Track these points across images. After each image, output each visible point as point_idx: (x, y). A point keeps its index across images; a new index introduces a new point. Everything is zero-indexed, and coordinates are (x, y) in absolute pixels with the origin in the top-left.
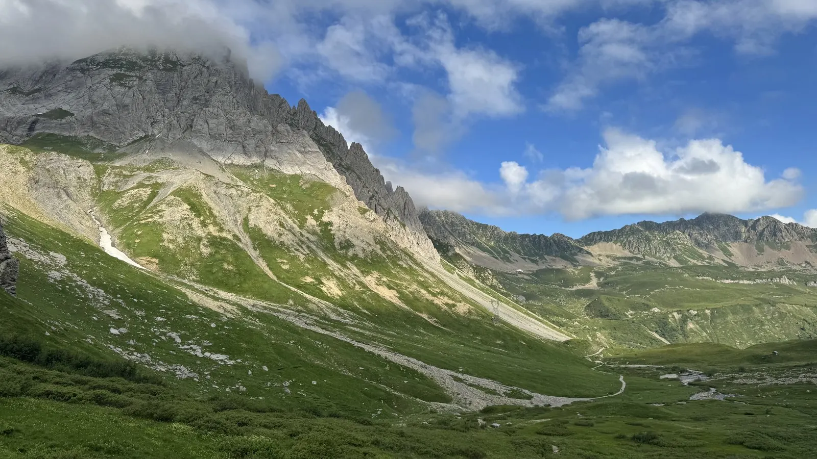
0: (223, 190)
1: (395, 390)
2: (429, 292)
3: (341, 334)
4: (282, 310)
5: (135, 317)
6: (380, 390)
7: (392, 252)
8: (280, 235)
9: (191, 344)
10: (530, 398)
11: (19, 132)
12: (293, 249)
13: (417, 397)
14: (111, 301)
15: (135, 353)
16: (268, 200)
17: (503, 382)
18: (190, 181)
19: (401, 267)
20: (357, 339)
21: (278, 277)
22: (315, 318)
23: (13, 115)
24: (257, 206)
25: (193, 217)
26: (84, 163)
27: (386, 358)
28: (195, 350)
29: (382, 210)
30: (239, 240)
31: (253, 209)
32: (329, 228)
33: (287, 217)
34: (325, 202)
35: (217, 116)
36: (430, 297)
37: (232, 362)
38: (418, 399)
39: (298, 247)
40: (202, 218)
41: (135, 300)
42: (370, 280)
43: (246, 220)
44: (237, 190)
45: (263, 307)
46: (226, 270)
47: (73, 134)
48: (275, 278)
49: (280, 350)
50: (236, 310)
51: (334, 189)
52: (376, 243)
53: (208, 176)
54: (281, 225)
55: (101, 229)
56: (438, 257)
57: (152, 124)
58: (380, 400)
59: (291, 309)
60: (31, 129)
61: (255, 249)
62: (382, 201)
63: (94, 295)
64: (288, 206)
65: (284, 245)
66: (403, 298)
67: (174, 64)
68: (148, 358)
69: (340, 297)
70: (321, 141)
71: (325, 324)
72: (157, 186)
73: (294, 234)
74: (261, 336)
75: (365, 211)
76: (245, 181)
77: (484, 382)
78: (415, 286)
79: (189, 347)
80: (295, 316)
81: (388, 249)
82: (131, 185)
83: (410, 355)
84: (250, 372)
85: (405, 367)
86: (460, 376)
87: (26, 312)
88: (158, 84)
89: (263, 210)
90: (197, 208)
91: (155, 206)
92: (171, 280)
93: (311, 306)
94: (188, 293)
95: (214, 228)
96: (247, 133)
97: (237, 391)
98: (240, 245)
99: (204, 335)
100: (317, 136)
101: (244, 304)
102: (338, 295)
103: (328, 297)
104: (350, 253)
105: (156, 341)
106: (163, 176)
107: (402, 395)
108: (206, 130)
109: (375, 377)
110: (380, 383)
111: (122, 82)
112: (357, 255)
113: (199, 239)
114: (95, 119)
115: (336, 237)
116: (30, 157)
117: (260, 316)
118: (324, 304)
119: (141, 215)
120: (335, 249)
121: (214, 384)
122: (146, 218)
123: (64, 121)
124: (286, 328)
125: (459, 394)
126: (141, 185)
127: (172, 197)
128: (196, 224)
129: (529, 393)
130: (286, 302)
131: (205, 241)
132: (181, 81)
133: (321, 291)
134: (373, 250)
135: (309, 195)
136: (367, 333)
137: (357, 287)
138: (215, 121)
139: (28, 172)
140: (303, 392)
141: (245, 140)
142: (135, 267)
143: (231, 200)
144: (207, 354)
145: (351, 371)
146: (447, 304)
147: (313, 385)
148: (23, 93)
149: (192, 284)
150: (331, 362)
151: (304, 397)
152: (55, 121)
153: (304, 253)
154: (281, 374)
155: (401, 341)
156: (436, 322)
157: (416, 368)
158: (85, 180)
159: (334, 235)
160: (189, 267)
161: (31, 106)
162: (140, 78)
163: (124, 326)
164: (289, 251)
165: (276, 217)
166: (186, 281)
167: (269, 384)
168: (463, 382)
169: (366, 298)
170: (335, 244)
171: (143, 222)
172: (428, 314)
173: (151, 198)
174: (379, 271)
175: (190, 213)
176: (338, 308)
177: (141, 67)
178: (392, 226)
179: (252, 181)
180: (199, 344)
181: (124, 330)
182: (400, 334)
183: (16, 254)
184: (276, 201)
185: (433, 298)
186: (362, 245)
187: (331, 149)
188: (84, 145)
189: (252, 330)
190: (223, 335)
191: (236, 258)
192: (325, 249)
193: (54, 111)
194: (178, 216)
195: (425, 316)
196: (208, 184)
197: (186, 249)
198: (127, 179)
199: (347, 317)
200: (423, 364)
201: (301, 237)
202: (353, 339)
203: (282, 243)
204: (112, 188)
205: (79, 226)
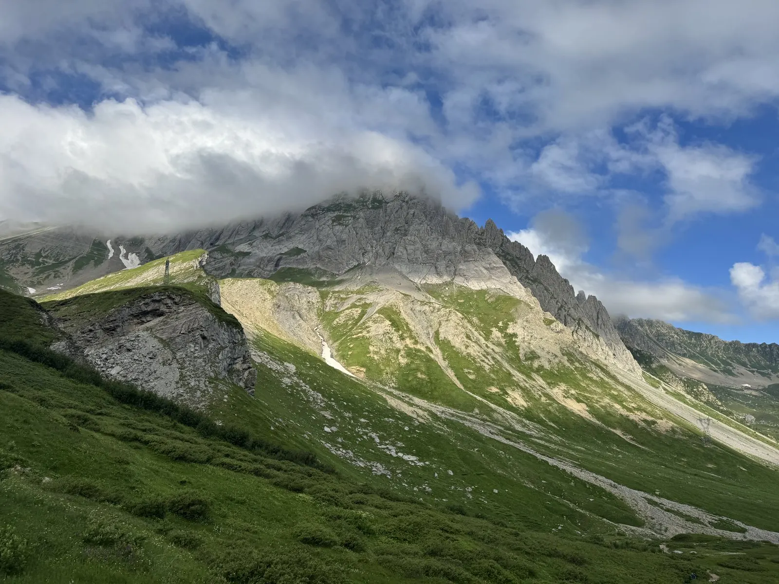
0: (418, 307)
1: (580, 507)
2: (624, 407)
3: (525, 446)
4: (468, 418)
5: (343, 418)
6: (563, 505)
7: (581, 364)
8: (467, 347)
9: (388, 444)
10: (743, 531)
11: (269, 268)
12: (479, 360)
13: (603, 517)
14: (326, 403)
15: (341, 449)
16: (456, 315)
17: (709, 511)
18: (391, 301)
19: (591, 379)
20: (542, 452)
21: (465, 387)
22: (499, 427)
23: (265, 255)
24: (447, 320)
25: (393, 331)
26: (313, 290)
27: (572, 473)
28: (390, 450)
29: (572, 320)
30: (431, 351)
31: (443, 323)
32: (514, 339)
33: (473, 330)
34: (510, 314)
35: (414, 243)
36: (625, 413)
37: (421, 464)
38: (605, 519)
39: (483, 358)
40: (400, 332)
41: (345, 403)
42: (557, 392)
43: (437, 333)
44: (430, 307)
45: (451, 414)
46: (419, 378)
47: (305, 267)
49: (466, 457)
50: (427, 416)
51: (519, 301)
52: (563, 354)
53: (405, 295)
54: (468, 337)
55: (324, 343)
56: (639, 370)
57: (363, 254)
58: (562, 516)
59: (477, 418)
60: (277, 265)
61: (444, 359)
62: (572, 311)
63: (314, 398)
64: (475, 319)
65: (471, 356)
66: (593, 411)
67: (380, 202)
68: (351, 454)
69: (525, 408)
70: (508, 256)
71: (510, 434)
72: (366, 306)
73: (479, 345)
74: (448, 442)
75: (551, 322)
76: (437, 298)
77: (686, 509)
78: (607, 400)
79: (386, 447)
80: (480, 424)
81: (577, 361)
82: (346, 306)
83: (598, 472)
84: (436, 475)
85: (592, 485)
86: (655, 499)
87: (259, 410)
88: (367, 221)
90: (397, 324)
91: (364, 323)
92: (375, 387)
93: (495, 415)
94: (387, 399)
95: (410, 341)
96: (439, 255)
97: (423, 491)
98: (432, 356)
99: (398, 437)
100: (503, 251)
101: (434, 410)
102: (523, 406)
103: (513, 407)
104: (536, 364)
105: (360, 440)
106: (371, 298)
107: (587, 513)
108: (405, 256)
109: (558, 491)
110: (564, 499)
111: (340, 222)
112: (543, 367)
113: (398, 351)
114: (321, 253)
115: (521, 348)
116: (274, 287)
117: (448, 423)
118: (509, 414)
119: (354, 331)
120: (520, 360)
121: (404, 482)
122: (357, 334)
123: (299, 257)
124: (470, 435)
125: (653, 519)
126: (354, 306)
127: (377, 315)
128: (395, 337)
129: (743, 526)
130: (472, 411)
131: (402, 353)
132: (386, 216)
133: (506, 401)
134: (560, 361)
135: (494, 309)
136: (553, 446)
137: (543, 399)
138: (412, 247)
139: (273, 299)
140: (484, 499)
141: (437, 261)
142: (347, 375)
143: (424, 316)
144: (400, 454)
145: (533, 483)
146: (645, 421)
147: (494, 493)
148: (272, 238)
149: (392, 390)
150: (514, 472)
151: (485, 504)
152: (294, 257)
153: (490, 363)
154: (464, 479)
155: (590, 457)
156: (631, 439)
157: (604, 486)
158: (313, 303)
159: (518, 346)
160: (389, 376)
161: (277, 247)
162: (354, 217)
163: (335, 426)
164: (475, 362)
165: (463, 330)
166: (387, 388)
167: (453, 487)
168: (659, 506)
169: (552, 410)
170: (520, 355)
171: (355, 336)
172: (622, 431)
173: (361, 317)
174: (566, 382)
175: (391, 328)
176: (524, 420)
177: (355, 208)
178: (583, 337)
179: (442, 298)
180: (394, 444)
181: (334, 429)
182: (589, 450)
183: (261, 364)
184: (463, 315)
185: (628, 413)
186: (548, 356)
187: (516, 263)
188: (312, 275)
189: (440, 435)
190: (414, 437)
191: (428, 368)
192: (510, 361)
193: (293, 250)
194: (381, 331)
195: (618, 432)
196: (406, 303)
197: (388, 359)
198: (343, 301)
199: (532, 429)
200: (613, 483)
201: (486, 348)
202: (537, 451)
203: (469, 354)
204: (332, 309)
205: (307, 341)
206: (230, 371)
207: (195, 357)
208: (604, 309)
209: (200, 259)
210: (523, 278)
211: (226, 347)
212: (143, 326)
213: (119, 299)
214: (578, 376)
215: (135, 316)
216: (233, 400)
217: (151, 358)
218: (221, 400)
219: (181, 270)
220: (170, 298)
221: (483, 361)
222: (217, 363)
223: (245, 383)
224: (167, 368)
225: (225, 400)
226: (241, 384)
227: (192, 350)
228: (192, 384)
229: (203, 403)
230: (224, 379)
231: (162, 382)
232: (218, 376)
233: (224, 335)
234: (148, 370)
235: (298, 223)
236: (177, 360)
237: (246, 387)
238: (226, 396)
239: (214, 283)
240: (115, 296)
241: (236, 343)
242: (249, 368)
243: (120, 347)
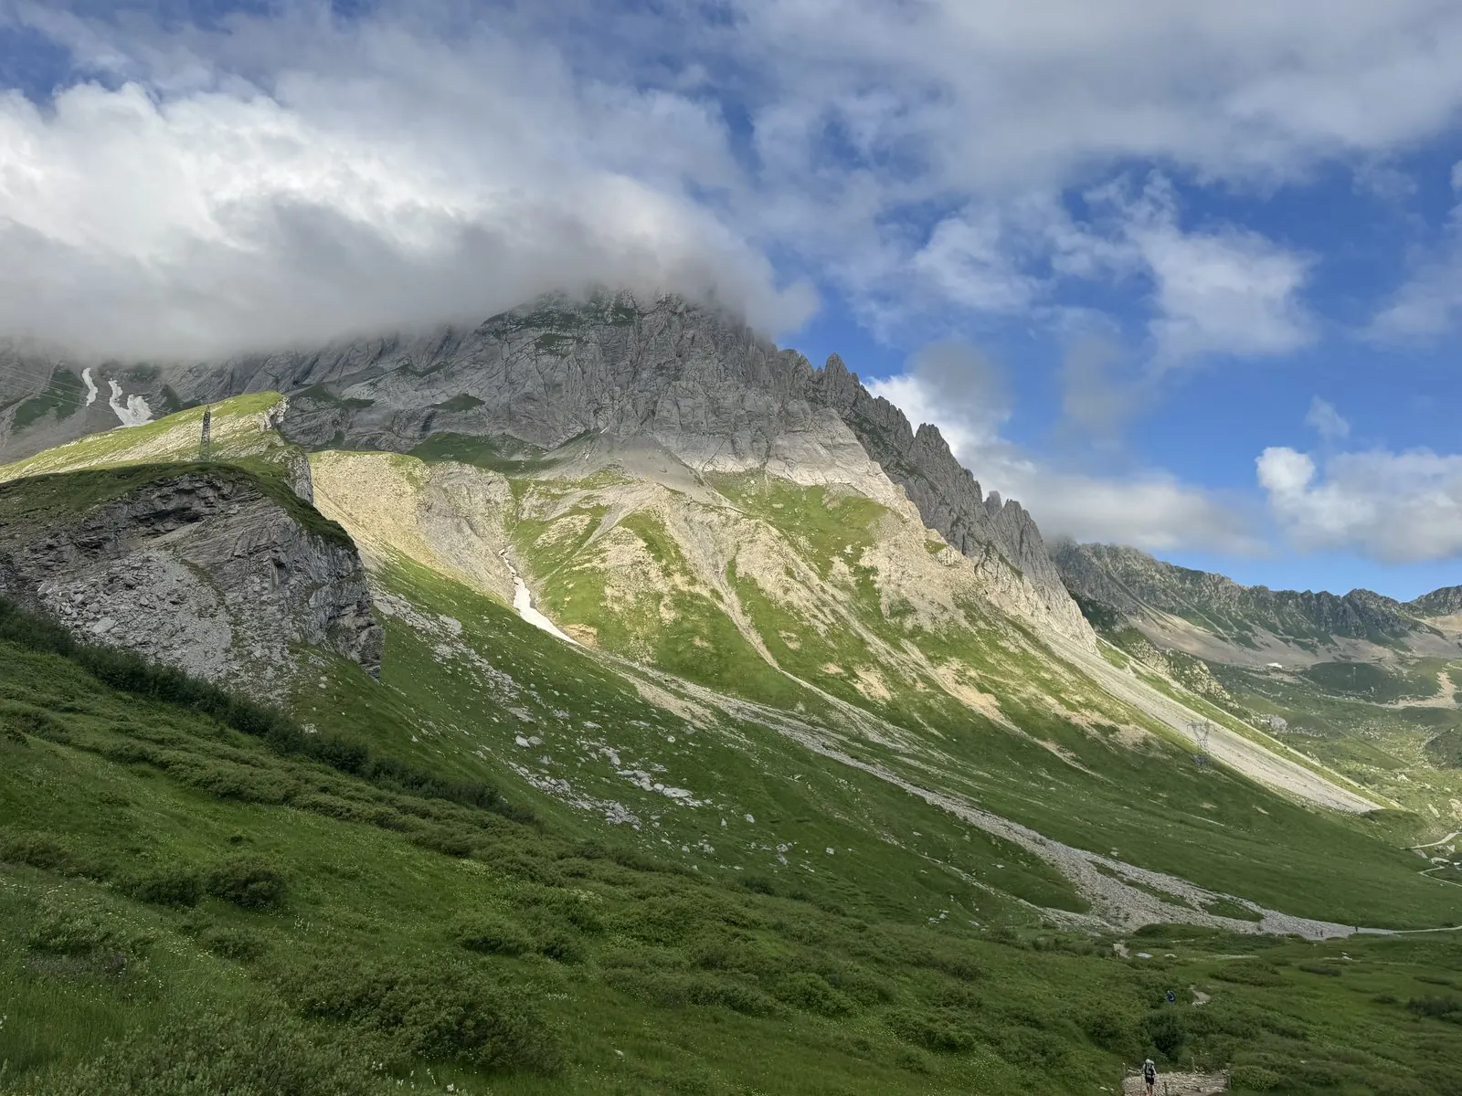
0: (698, 516)
1: (979, 879)
2: (1062, 701)
3: (884, 770)
4: (785, 720)
5: (553, 720)
6: (948, 875)
7: (989, 624)
8: (786, 591)
9: (635, 768)
10: (1257, 918)
11: (409, 433)
12: (807, 615)
13: (1020, 896)
14: (521, 694)
15: (548, 778)
16: (769, 531)
17: (1203, 885)
18: (647, 503)
19: (1004, 651)
20: (915, 780)
21: (781, 663)
22: (841, 737)
23: (402, 408)
24: (751, 542)
25: (650, 560)
26: (496, 478)
27: (966, 819)
28: (640, 779)
29: (976, 545)
30: (720, 598)
31: (744, 546)
32: (871, 578)
33: (799, 560)
34: (867, 533)
35: (693, 394)
36: (1062, 711)
37: (697, 803)
38: (1022, 901)
39: (816, 612)
40: (664, 562)
41: (556, 693)
42: (945, 674)
43: (732, 565)
44: (720, 515)
45: (754, 712)
46: (698, 648)
47: (482, 433)
48: (775, 665)
49: (777, 791)
50: (709, 716)
51: (883, 509)
52: (958, 606)
53: (674, 492)
54: (789, 573)
55: (517, 580)
56: (1091, 635)
57: (596, 412)
58: (948, 894)
59: (801, 720)
60: (426, 427)
61: (744, 613)
62: (977, 529)
63: (496, 683)
64: (803, 541)
65: (793, 608)
66: (1006, 708)
67: (629, 312)
68: (567, 787)
69: (886, 701)
70: (865, 424)
71: (859, 749)
72: (599, 511)
73: (808, 588)
74: (747, 762)
75: (939, 547)
76: (733, 499)
77: (1161, 881)
78: (1032, 689)
79: (631, 773)
80: (805, 731)
81: (982, 619)
82: (561, 510)
83: (1011, 818)
84: (724, 823)
85: (1001, 840)
86: (1111, 864)
87: (389, 705)
88: (605, 347)
89: (760, 547)
90: (657, 545)
91: (595, 544)
92: (614, 663)
93: (834, 716)
94: (637, 685)
95: (682, 579)
96: (740, 418)
97: (699, 853)
98: (722, 606)
99: (656, 754)
100: (858, 415)
101: (723, 706)
102: (883, 698)
103: (867, 701)
104: (909, 623)
105: (583, 760)
106: (609, 496)
107: (992, 890)
108: (675, 418)
109: (941, 851)
110: (952, 864)
111: (552, 348)
112: (921, 628)
113: (659, 597)
114: (514, 407)
115: (883, 594)
116: (420, 469)
117: (749, 729)
118: (858, 713)
119: (576, 558)
120: (880, 615)
121: (664, 836)
122: (581, 563)
123: (470, 413)
124: (784, 750)
125: (1104, 898)
126: (576, 510)
127: (621, 529)
128: (654, 571)
129: (1256, 909)
130: (793, 707)
131: (667, 600)
132: (640, 341)
133: (854, 690)
134: (952, 619)
135: (838, 521)
136: (934, 770)
137: (920, 686)
138: (690, 402)
139: (417, 493)
140: (810, 866)
141: (736, 430)
142: (562, 640)
143: (710, 532)
144: (659, 787)
145: (898, 837)
146: (1098, 726)
147: (828, 854)
148: (416, 374)
149: (646, 669)
150: (863, 818)
151: (810, 874)
152: (459, 414)
153: (827, 622)
154: (774, 830)
155: (999, 791)
156: (1073, 759)
157: (1021, 841)
158: (497, 503)
159: (879, 591)
160: (641, 642)
161: (427, 392)
162: (579, 340)
163: (537, 734)
164: (801, 619)
165: (781, 560)
166: (636, 665)
167: (753, 845)
168: (1116, 877)
169: (936, 707)
170: (882, 607)
171: (577, 568)
172: (1058, 743)
173: (589, 532)
174: (960, 656)
175: (646, 554)
176: (885, 723)
177: (580, 322)
178: (995, 575)
179: (744, 499)
180: (646, 768)
181: (535, 740)
182: (1000, 778)
183: (393, 618)
184: (781, 532)
185: (1069, 713)
186: (930, 609)
187: (881, 438)
188: (497, 449)
189: (732, 751)
190: (684, 755)
191: (715, 629)
192: (864, 617)
193: (457, 399)
194: (628, 560)
195: (1051, 747)
196: (676, 507)
197: (639, 612)
198: (557, 501)
199: (899, 740)
200: (1038, 836)
201: (821, 594)
202: (906, 780)
203: (790, 605)
204: (534, 515)
205: (484, 575)
206: (332, 630)
207: (262, 603)
208: (1034, 527)
209: (272, 412)
210: (892, 466)
211: (324, 584)
212: (155, 540)
213: (110, 487)
214: (983, 645)
215: (141, 521)
216: (339, 685)
217: (174, 603)
218: (314, 685)
219: (235, 432)
220: (213, 486)
221: (815, 617)
222: (306, 614)
223: (362, 654)
224: (207, 623)
225: (322, 686)
226: (354, 655)
227: (257, 589)
228: (258, 654)
229: (280, 691)
230: (319, 644)
231: (197, 648)
232: (309, 640)
233: (319, 561)
234: (170, 626)
235: (467, 348)
236: (227, 607)
237: (364, 662)
238: (324, 678)
239: (301, 459)
240: (100, 481)
241: (342, 577)
242: (370, 625)
243: (111, 581)
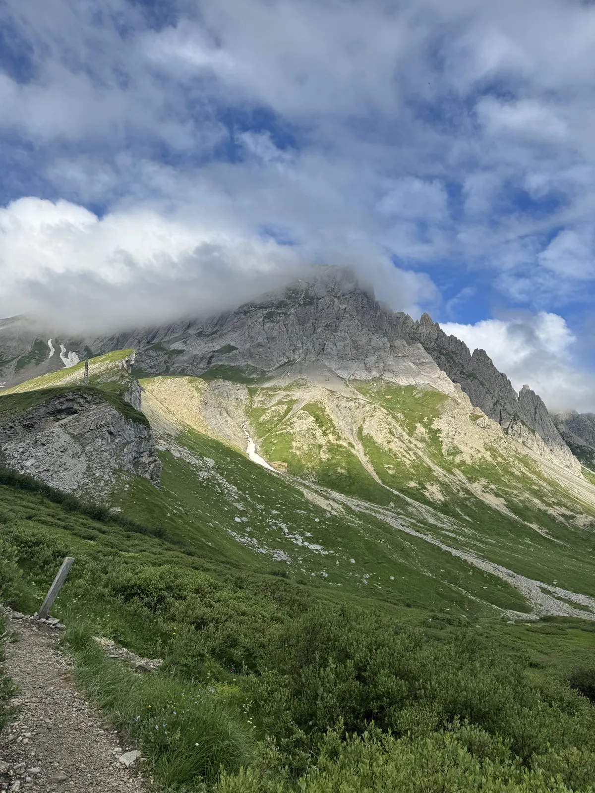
0: (343, 404)
1: (472, 594)
2: (543, 501)
3: (432, 538)
4: (382, 511)
5: (255, 510)
6: (455, 592)
7: (505, 459)
8: (389, 442)
9: (296, 534)
11: (201, 366)
12: (400, 455)
13: (493, 603)
14: (240, 496)
15: (247, 537)
16: (381, 411)
18: (316, 397)
19: (512, 474)
20: (449, 543)
21: (383, 481)
22: (412, 521)
23: (198, 353)
24: (371, 416)
25: (317, 427)
26: (241, 387)
27: (472, 563)
28: (297, 540)
29: (508, 416)
30: (353, 447)
31: (367, 419)
32: (438, 435)
33: (397, 426)
34: (436, 410)
35: (344, 339)
36: (543, 507)
37: (326, 552)
38: (494, 606)
39: (405, 454)
40: (324, 428)
41: (259, 496)
42: (476, 488)
43: (361, 429)
44: (355, 403)
45: (365, 507)
46: (339, 473)
47: (237, 364)
48: (380, 482)
49: (371, 547)
50: (341, 509)
51: (446, 397)
52: (487, 450)
53: (331, 391)
54: (391, 433)
55: (250, 439)
57: (294, 351)
58: (453, 601)
59: (391, 511)
60: (209, 362)
61: (365, 455)
62: (508, 407)
63: (229, 491)
64: (400, 416)
65: (393, 452)
66: (511, 506)
67: (312, 298)
68: (256, 542)
69: (442, 502)
70: (443, 351)
71: (421, 527)
72: (292, 402)
73: (402, 441)
74: (356, 532)
75: (478, 417)
76: (364, 394)
77: (578, 597)
78: (527, 495)
79: (293, 536)
80: (392, 517)
81: (500, 456)
82: (274, 401)
83: (499, 563)
84: (337, 562)
85: (490, 575)
86: (550, 588)
88: (299, 317)
89: (376, 419)
90: (320, 420)
91: (289, 419)
92: (294, 481)
93: (410, 509)
94: (305, 493)
95: (333, 437)
96: (368, 351)
97: (321, 576)
98: (353, 451)
99: (307, 527)
100: (438, 346)
101: (349, 504)
102: (440, 500)
103: (430, 502)
104: (458, 459)
105: (268, 529)
106: (297, 394)
107: (478, 600)
108: (335, 352)
109: (454, 580)
110: (459, 587)
111: (272, 319)
112: (464, 462)
113: (320, 447)
114: (252, 350)
115: (444, 444)
116: (203, 385)
117: (361, 516)
118: (423, 508)
119: (278, 427)
120: (442, 455)
121: (303, 568)
122: (281, 429)
123: (231, 354)
125: (541, 605)
126: (280, 402)
127: (302, 411)
128: (318, 433)
130: (387, 505)
131: (324, 448)
132: (317, 312)
133: (424, 495)
134: (483, 457)
135: (421, 404)
136: (462, 538)
137: (461, 494)
138: (342, 343)
139: (200, 396)
140: (380, 585)
141: (367, 357)
142: (268, 470)
143: (349, 412)
144: (306, 544)
145: (432, 572)
146: (563, 515)
147: (390, 580)
148: (206, 335)
149: (311, 484)
150: (415, 561)
151: (379, 589)
152: (224, 355)
153: (411, 459)
154: (364, 567)
155: (498, 549)
156: (547, 533)
157: (501, 575)
158: (241, 400)
159: (442, 442)
160: (310, 470)
161: (210, 345)
162: (285, 314)
163: (246, 516)
164: (396, 457)
165: (387, 426)
166: (306, 482)
167: (351, 573)
168: (551, 595)
169: (469, 505)
170: (443, 451)
171: (279, 432)
172: (538, 525)
173: (286, 413)
174: (486, 478)
175: (314, 424)
176: (439, 514)
177: (287, 305)
178: (519, 432)
179: (370, 394)
180: (301, 534)
181: (245, 519)
182: (501, 543)
183: (179, 459)
184: (388, 410)
185: (547, 508)
186: (471, 452)
187: (452, 358)
188: (244, 372)
189: (349, 527)
190: (323, 528)
191: (349, 463)
192: (432, 456)
193: (224, 347)
194: (305, 427)
195: (534, 526)
196: (332, 399)
197: (309, 455)
198: (271, 398)
199: (446, 523)
200: (512, 573)
201: (409, 444)
202: (443, 543)
203: (390, 450)
204: (260, 405)
205: (233, 437)
206: (136, 462)
207: (102, 451)
208: (542, 404)
209: (127, 359)
210: (458, 373)
211: (132, 442)
212: (57, 423)
213: (38, 399)
214: (500, 471)
215: (51, 414)
216: (134, 489)
217: (62, 452)
218: (122, 489)
219: (107, 369)
220: (83, 397)
221: (404, 456)
222: (123, 456)
223: (151, 475)
224: (76, 461)
225: (126, 489)
226: (147, 476)
227: (99, 444)
228: (97, 475)
229: (106, 492)
230: (128, 471)
231: (71, 472)
232: (123, 468)
233: (130, 431)
234: (59, 462)
235: (230, 321)
236: (86, 453)
237: (152, 478)
238: (127, 486)
239: (135, 382)
240: (34, 396)
241: (142, 438)
242: (155, 461)
243: (36, 442)
